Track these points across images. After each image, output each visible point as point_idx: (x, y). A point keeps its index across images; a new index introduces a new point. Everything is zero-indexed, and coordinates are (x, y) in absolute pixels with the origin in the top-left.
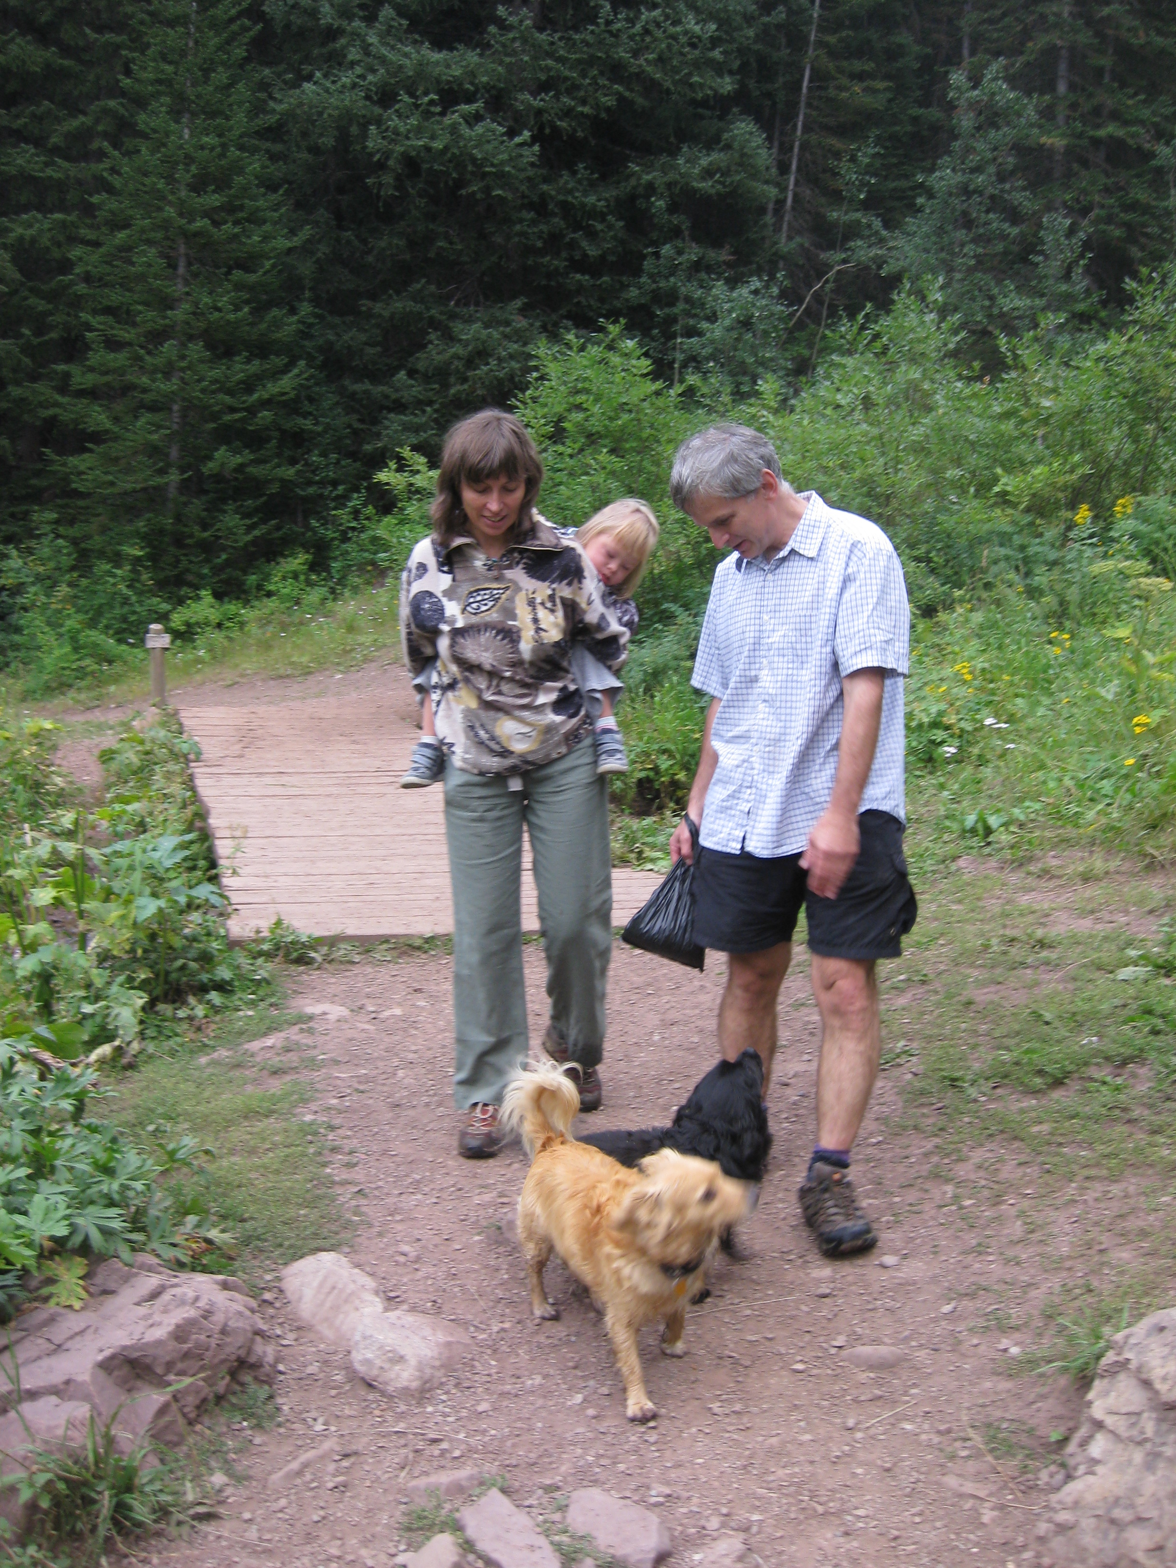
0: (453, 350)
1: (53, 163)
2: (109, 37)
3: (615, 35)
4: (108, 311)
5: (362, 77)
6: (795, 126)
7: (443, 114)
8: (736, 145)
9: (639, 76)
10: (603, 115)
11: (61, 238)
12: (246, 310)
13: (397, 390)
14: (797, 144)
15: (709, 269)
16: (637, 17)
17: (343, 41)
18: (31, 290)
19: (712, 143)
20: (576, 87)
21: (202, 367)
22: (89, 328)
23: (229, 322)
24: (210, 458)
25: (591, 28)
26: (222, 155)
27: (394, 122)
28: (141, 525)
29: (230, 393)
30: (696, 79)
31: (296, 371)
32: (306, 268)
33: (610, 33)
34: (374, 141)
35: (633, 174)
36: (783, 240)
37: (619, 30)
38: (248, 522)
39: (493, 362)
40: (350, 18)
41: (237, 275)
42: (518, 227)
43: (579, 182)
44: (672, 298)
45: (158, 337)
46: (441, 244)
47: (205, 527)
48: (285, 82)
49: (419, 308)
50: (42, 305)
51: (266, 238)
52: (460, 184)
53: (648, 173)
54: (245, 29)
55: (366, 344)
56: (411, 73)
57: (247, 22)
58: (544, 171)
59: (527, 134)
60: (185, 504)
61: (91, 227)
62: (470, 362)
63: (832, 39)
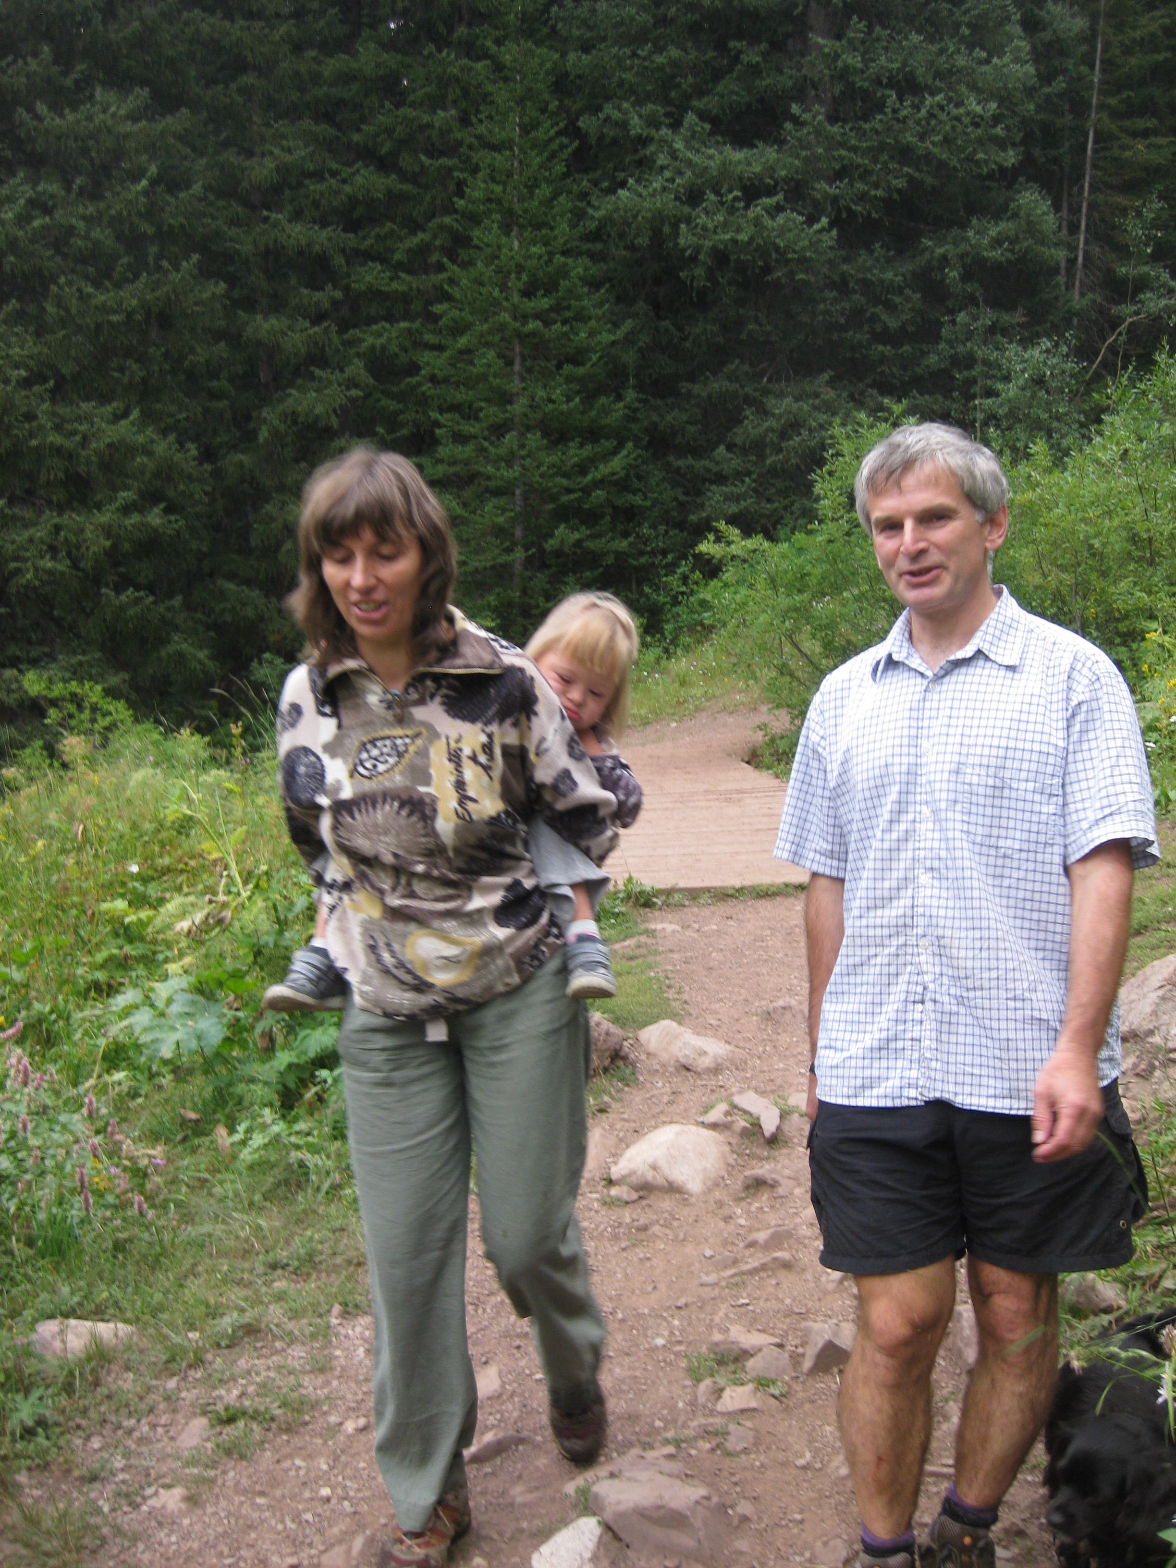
0: (767, 424)
1: (398, 278)
2: (444, 161)
3: (904, 121)
4: (455, 408)
5: (672, 180)
6: (1082, 187)
7: (747, 208)
8: (1022, 213)
9: (928, 157)
10: (895, 196)
11: (408, 344)
12: (577, 400)
13: (717, 463)
14: (1085, 205)
15: (1004, 332)
16: (922, 102)
17: (652, 148)
18: (383, 392)
19: (999, 213)
20: (867, 173)
21: (541, 455)
22: (437, 424)
23: (562, 413)
24: (551, 535)
25: (879, 117)
26: (550, 260)
27: (703, 219)
28: (492, 599)
29: (566, 475)
30: (980, 156)
31: (624, 452)
32: (629, 358)
33: (898, 121)
34: (685, 238)
35: (927, 248)
36: (1076, 296)
37: (905, 117)
39: (805, 433)
40: (657, 127)
41: (568, 369)
42: (822, 307)
43: (877, 260)
44: (970, 361)
45: (499, 430)
46: (751, 327)
48: (601, 190)
49: (735, 386)
50: (393, 405)
51: (592, 334)
52: (767, 270)
53: (940, 247)
54: (562, 147)
55: (687, 422)
56: (715, 173)
57: (565, 140)
58: (844, 253)
59: (824, 221)
60: (531, 579)
61: (433, 332)
62: (784, 435)
63: (1112, 101)
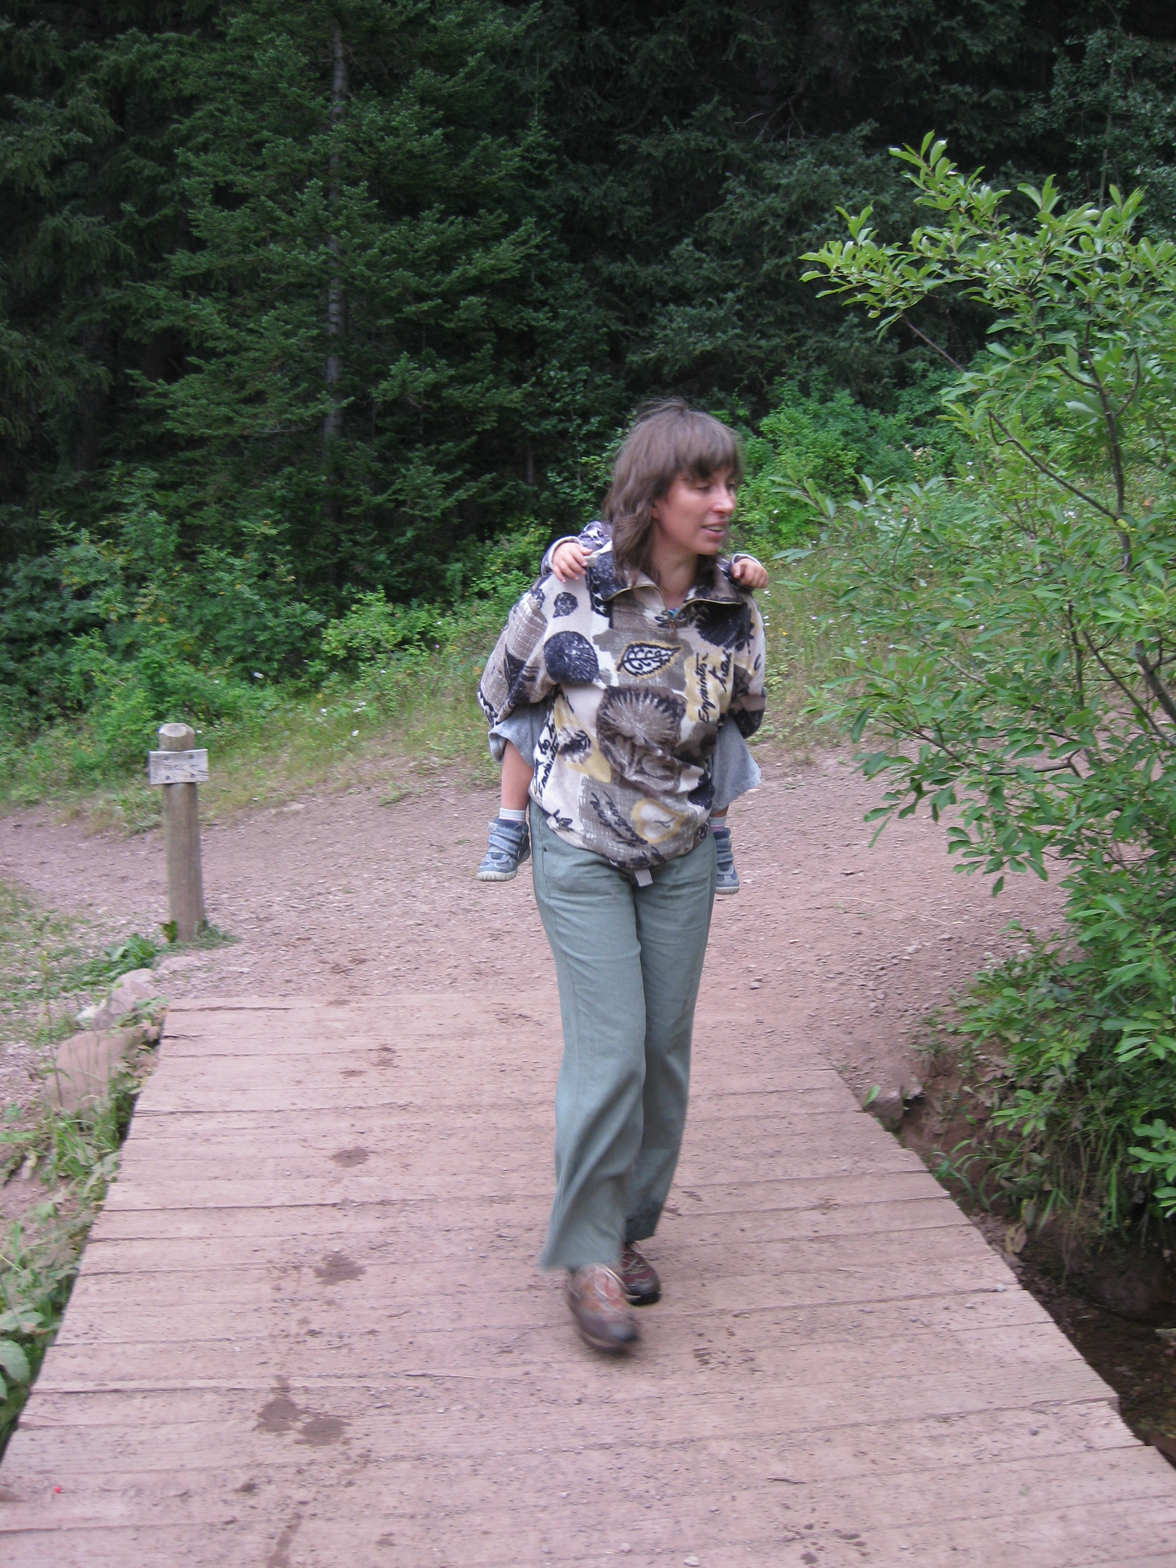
0: (767, 202)
12: (439, 134)
13: (677, 270)
31: (520, 234)
38: (447, 477)
44: (1100, 117)
46: (743, 38)
47: (381, 487)
49: (709, 142)
55: (628, 202)
60: (349, 451)
